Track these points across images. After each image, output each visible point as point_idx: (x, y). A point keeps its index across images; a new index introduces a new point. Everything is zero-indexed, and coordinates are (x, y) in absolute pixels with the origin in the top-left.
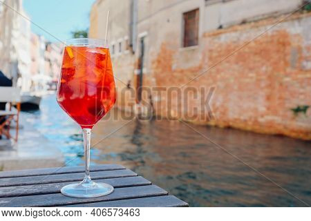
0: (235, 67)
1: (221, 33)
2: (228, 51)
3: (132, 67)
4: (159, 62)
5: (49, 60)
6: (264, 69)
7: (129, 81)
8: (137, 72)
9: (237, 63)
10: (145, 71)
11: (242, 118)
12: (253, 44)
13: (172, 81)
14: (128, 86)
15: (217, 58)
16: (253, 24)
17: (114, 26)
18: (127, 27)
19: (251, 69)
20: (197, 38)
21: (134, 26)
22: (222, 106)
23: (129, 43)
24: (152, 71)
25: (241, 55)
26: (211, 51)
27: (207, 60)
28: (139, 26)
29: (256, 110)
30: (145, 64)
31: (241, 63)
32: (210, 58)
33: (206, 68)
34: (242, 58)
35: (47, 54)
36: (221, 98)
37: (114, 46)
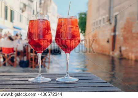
3: (110, 31)
4: (125, 28)
7: (109, 39)
8: (113, 34)
10: (117, 33)
13: (132, 38)
14: (108, 41)
17: (101, 9)
18: (107, 10)
21: (112, 9)
23: (108, 19)
24: (121, 34)
28: (114, 9)
30: (117, 29)
37: (100, 20)
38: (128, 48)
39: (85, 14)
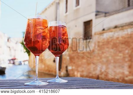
0: (112, 50)
1: (104, 33)
2: (108, 42)
5: (9, 47)
6: (127, 51)
9: (112, 48)
11: (116, 78)
12: (120, 39)
13: (78, 58)
14: (54, 61)
15: (102, 46)
16: (120, 28)
19: (120, 52)
20: (91, 36)
22: (105, 71)
25: (115, 45)
26: (99, 42)
27: (97, 47)
29: (123, 73)
31: (115, 48)
32: (99, 46)
33: (96, 51)
34: (115, 46)
35: (8, 44)
36: (104, 67)
38: (74, 68)
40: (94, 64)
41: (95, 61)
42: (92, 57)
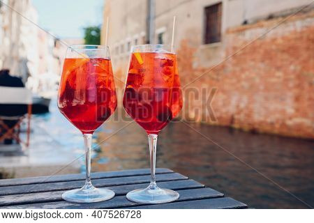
0: (261, 65)
1: (245, 29)
2: (253, 48)
5: (58, 58)
6: (292, 67)
9: (263, 61)
11: (269, 120)
12: (280, 41)
13: (192, 80)
15: (240, 56)
16: (280, 19)
17: (129, 21)
18: (144, 22)
19: (278, 68)
20: (220, 35)
21: (152, 22)
22: (247, 107)
23: (146, 40)
25: (267, 54)
26: (235, 48)
27: (230, 59)
28: (157, 21)
29: (283, 112)
31: (267, 62)
32: (234, 56)
33: (230, 68)
34: (268, 56)
35: (56, 51)
36: (245, 99)
37: (129, 43)
39: (98, 31)
40: (224, 91)
41: (226, 87)
42: (220, 78)
